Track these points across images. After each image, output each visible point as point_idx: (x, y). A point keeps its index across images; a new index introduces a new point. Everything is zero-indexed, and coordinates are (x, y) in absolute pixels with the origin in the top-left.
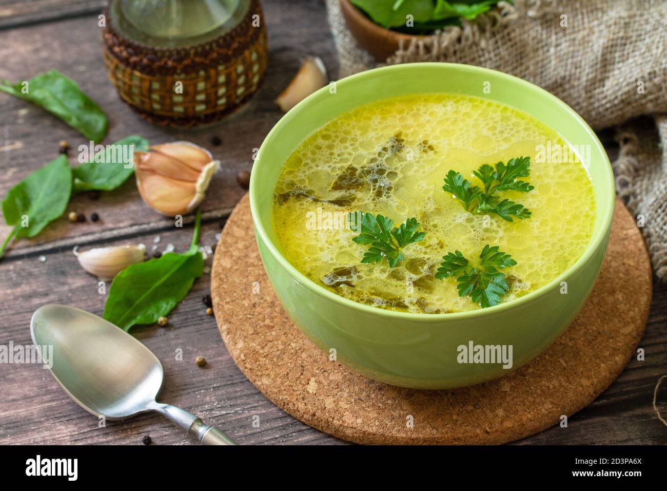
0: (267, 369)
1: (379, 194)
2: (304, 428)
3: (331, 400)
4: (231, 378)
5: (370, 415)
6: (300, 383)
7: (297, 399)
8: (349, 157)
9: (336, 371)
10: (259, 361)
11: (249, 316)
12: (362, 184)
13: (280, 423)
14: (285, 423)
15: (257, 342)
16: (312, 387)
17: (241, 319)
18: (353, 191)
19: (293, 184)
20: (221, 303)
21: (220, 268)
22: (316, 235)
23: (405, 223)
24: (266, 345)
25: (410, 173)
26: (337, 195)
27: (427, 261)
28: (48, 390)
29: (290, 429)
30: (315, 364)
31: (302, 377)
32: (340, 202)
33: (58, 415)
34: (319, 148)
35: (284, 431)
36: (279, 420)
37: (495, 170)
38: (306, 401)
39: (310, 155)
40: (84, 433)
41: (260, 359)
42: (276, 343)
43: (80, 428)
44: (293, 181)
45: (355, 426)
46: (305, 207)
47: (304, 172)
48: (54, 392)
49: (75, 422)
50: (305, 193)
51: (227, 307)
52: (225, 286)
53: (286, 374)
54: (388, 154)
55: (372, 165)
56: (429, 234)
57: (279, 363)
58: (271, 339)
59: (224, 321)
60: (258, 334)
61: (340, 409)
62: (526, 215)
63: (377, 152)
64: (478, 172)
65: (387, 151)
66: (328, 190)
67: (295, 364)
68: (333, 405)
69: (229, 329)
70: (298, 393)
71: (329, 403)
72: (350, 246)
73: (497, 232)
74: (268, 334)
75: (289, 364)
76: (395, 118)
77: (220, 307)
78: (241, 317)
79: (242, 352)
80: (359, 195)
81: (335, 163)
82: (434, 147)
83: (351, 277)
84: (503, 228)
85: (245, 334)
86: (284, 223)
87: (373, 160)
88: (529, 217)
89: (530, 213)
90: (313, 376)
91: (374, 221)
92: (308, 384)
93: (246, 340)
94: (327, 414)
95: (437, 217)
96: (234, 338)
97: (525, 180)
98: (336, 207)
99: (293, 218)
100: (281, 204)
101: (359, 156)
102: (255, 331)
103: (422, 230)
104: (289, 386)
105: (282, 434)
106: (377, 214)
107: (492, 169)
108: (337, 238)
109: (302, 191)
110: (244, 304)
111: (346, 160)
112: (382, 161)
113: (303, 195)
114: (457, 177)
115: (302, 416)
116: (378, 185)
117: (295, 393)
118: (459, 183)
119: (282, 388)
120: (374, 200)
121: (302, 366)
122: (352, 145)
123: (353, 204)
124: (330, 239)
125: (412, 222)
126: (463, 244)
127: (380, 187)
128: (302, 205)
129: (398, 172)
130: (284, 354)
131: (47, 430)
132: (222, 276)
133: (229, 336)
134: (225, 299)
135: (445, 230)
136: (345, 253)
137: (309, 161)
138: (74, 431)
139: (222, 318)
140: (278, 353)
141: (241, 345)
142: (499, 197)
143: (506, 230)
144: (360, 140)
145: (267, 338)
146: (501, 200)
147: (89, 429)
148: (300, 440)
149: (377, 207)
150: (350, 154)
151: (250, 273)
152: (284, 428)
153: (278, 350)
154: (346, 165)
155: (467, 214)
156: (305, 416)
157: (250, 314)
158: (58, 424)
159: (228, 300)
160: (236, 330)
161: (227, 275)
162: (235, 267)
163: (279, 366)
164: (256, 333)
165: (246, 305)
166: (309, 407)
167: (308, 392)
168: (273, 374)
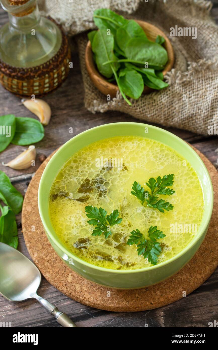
0: (48, 269)
1: (100, 195)
2: (66, 297)
3: (79, 285)
5: (97, 294)
6: (64, 276)
7: (63, 285)
8: (86, 173)
10: (45, 264)
11: (40, 239)
12: (92, 189)
13: (55, 295)
14: (57, 295)
15: (44, 254)
16: (70, 279)
17: (36, 240)
18: (88, 194)
19: (59, 189)
20: (26, 231)
21: (26, 212)
22: (70, 219)
23: (113, 212)
24: (48, 255)
25: (116, 183)
26: (81, 195)
27: (123, 235)
29: (60, 298)
31: (65, 273)
32: (81, 200)
34: (72, 168)
35: (57, 299)
36: (55, 293)
37: (156, 182)
38: (67, 286)
39: (67, 171)
41: (45, 263)
42: (53, 254)
44: (59, 187)
45: (90, 300)
46: (65, 202)
47: (64, 182)
50: (65, 195)
51: (29, 234)
52: (28, 222)
53: (57, 271)
54: (105, 172)
55: (97, 178)
56: (124, 219)
57: (54, 265)
58: (50, 252)
59: (28, 242)
60: (44, 249)
61: (83, 291)
62: (171, 208)
63: (100, 170)
64: (148, 183)
65: (104, 170)
66: (76, 192)
67: (62, 266)
68: (79, 289)
69: (30, 246)
70: (63, 282)
71: (78, 287)
72: (86, 226)
73: (156, 218)
74: (49, 249)
75: (59, 266)
76: (109, 150)
77: (26, 234)
78: (36, 239)
79: (36, 259)
80: (91, 196)
81: (79, 176)
82: (127, 168)
83: (87, 244)
84: (159, 216)
85: (38, 249)
86: (55, 212)
87: (98, 175)
88: (172, 209)
89: (173, 207)
90: (70, 272)
91: (98, 211)
92: (68, 276)
93: (39, 252)
94: (77, 294)
95: (128, 209)
96: (33, 251)
97: (170, 188)
98: (80, 203)
99: (59, 209)
100: (53, 201)
101: (91, 172)
102: (43, 247)
103: (121, 217)
104: (59, 278)
105: (56, 301)
106: (99, 207)
107: (155, 181)
108: (80, 221)
109: (63, 193)
110: (37, 232)
111: (84, 175)
112: (102, 175)
113: (64, 196)
114: (138, 186)
115: (65, 293)
116: (100, 190)
117: (62, 282)
118: (139, 189)
119: (56, 279)
120: (98, 199)
121: (65, 267)
122: (88, 166)
123: (88, 201)
124: (77, 222)
125: (116, 212)
126: (140, 225)
127: (101, 191)
128: (63, 201)
129: (110, 182)
130: (56, 260)
132: (27, 216)
133: (30, 250)
134: (28, 229)
135: (132, 216)
136: (84, 229)
137: (67, 176)
139: (27, 239)
140: (54, 259)
141: (36, 255)
142: (158, 197)
143: (161, 217)
144: (92, 163)
145: (49, 251)
146: (159, 199)
148: (64, 304)
149: (100, 203)
150: (87, 171)
152: (56, 297)
153: (54, 258)
154: (85, 178)
155: (142, 208)
156: (66, 294)
157: (40, 238)
159: (30, 229)
160: (34, 246)
161: (29, 216)
162: (33, 211)
163: (54, 267)
164: (43, 248)
165: (39, 233)
166: (68, 289)
167: (68, 281)
168: (51, 271)
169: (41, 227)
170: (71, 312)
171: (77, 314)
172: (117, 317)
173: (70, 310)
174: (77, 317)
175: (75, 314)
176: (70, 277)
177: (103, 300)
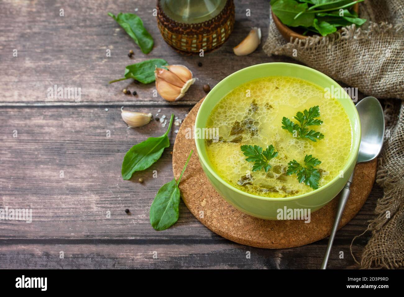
3: (210, 211)
5: (225, 223)
6: (199, 200)
7: (195, 208)
8: (234, 117)
9: (216, 198)
14: (189, 216)
25: (265, 121)
28: (92, 176)
30: (208, 192)
31: (201, 197)
33: (93, 190)
38: (199, 209)
40: (102, 201)
43: (101, 198)
45: (216, 226)
46: (220, 146)
48: (95, 178)
49: (99, 194)
51: (178, 155)
53: (194, 194)
57: (193, 188)
59: (175, 162)
61: (213, 217)
67: (200, 190)
69: (176, 166)
70: (197, 205)
71: (209, 213)
75: (197, 190)
80: (244, 136)
85: (182, 170)
87: (246, 117)
90: (206, 198)
92: (202, 201)
94: (206, 218)
96: (177, 171)
104: (194, 200)
105: (186, 221)
112: (250, 117)
117: (195, 205)
118: (289, 123)
119: (191, 201)
120: (251, 138)
121: (202, 192)
127: (253, 131)
129: (259, 121)
130: (196, 184)
131: (87, 196)
133: (175, 170)
138: (98, 199)
139: (175, 160)
147: (105, 199)
150: (234, 115)
153: (194, 182)
155: (295, 140)
156: (197, 216)
158: (92, 194)
159: (179, 151)
160: (179, 167)
163: (192, 189)
167: (201, 205)
168: (189, 193)
170: (197, 234)
171: (202, 237)
172: (238, 248)
173: (197, 232)
174: (200, 240)
175: (200, 237)
176: (204, 202)
177: (228, 229)
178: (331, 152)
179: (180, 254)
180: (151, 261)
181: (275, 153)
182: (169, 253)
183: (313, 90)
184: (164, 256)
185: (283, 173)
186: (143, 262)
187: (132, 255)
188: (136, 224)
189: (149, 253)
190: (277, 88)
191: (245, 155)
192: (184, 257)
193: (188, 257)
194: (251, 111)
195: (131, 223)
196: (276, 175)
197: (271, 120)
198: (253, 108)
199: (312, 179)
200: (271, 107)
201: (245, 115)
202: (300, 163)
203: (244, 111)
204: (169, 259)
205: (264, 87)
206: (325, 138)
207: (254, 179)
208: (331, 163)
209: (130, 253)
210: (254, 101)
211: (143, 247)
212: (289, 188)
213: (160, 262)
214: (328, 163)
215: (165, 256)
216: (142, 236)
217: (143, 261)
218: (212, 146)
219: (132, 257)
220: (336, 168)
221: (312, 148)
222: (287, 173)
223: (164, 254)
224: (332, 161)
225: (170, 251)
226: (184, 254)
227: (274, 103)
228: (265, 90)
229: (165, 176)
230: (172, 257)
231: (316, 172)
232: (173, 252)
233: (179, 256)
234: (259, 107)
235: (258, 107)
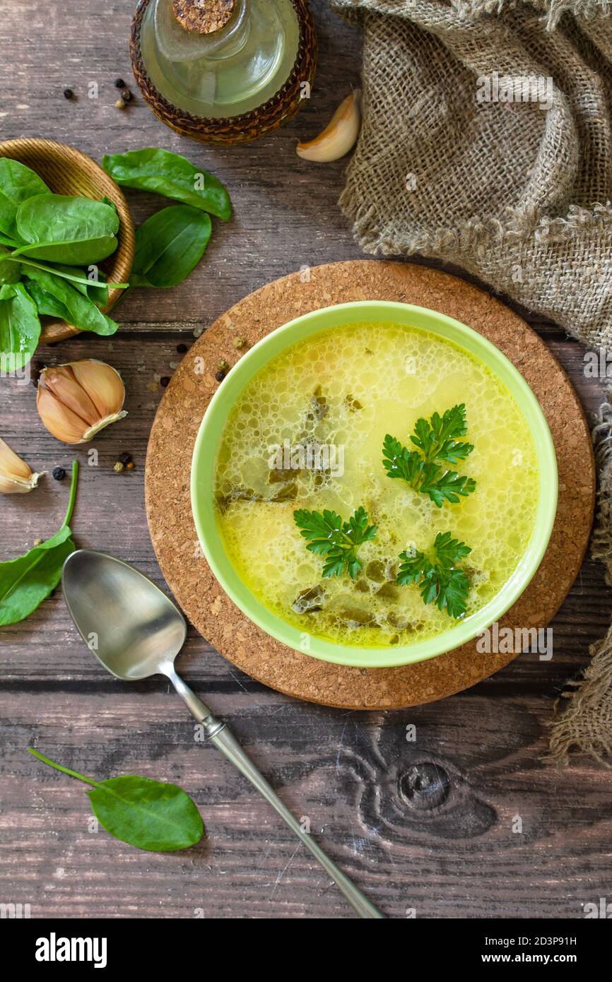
0: (178, 573)
3: (231, 627)
4: (146, 554)
5: (262, 656)
6: (206, 599)
7: (199, 618)
10: (173, 561)
11: (175, 501)
15: (176, 537)
16: (216, 607)
17: (167, 503)
20: (152, 476)
21: (161, 429)
31: (210, 592)
38: (206, 623)
41: (175, 559)
45: (245, 665)
51: (156, 483)
52: (160, 455)
53: (195, 583)
57: (192, 569)
59: (151, 501)
61: (236, 642)
67: (207, 574)
68: (230, 634)
69: (153, 512)
70: (201, 610)
71: (228, 631)
75: (201, 573)
77: (151, 481)
78: (167, 500)
79: (159, 546)
85: (167, 523)
90: (221, 592)
92: (213, 601)
93: (167, 532)
94: (222, 644)
96: (155, 525)
102: (177, 522)
104: (195, 600)
117: (198, 611)
119: (188, 601)
121: (213, 579)
132: (160, 441)
133: (151, 520)
134: (156, 472)
139: (149, 495)
141: (160, 536)
151: (188, 444)
157: (177, 499)
159: (159, 475)
160: (160, 515)
161: (166, 441)
162: (176, 433)
163: (190, 572)
164: (178, 525)
165: (176, 485)
166: (208, 631)
167: (211, 612)
168: (183, 580)
169: (184, 473)
170: (204, 669)
171: (215, 676)
176: (217, 602)
177: (271, 672)
178: (493, 526)
179: (170, 717)
180: (109, 734)
181: (369, 529)
182: (146, 713)
183: (450, 358)
184: (135, 721)
185: (390, 580)
186: (92, 735)
187: (68, 719)
188: (73, 642)
189: (102, 714)
190: (368, 352)
191: (304, 536)
192: (177, 723)
193: (187, 723)
194: (312, 419)
195: (62, 639)
196: (375, 585)
197: (358, 442)
198: (317, 411)
199: (451, 592)
200: (358, 405)
201: (299, 431)
202: (426, 553)
203: (298, 418)
204: (147, 729)
205: (339, 352)
206: (477, 487)
207: (327, 597)
208: (491, 552)
209: (63, 713)
210: (317, 392)
211: (90, 700)
212: (403, 618)
213: (129, 736)
214: (486, 552)
215: (139, 721)
216: (87, 673)
217: (92, 732)
218: (231, 514)
219: (69, 723)
220: (503, 564)
221: (450, 515)
222: (399, 579)
223: (136, 715)
224: (494, 546)
225: (149, 710)
226: (177, 717)
227: (363, 395)
228: (341, 360)
229: (131, 524)
230: (152, 725)
231: (460, 577)
232: (155, 710)
233: (168, 720)
234: (331, 406)
235: (328, 408)
